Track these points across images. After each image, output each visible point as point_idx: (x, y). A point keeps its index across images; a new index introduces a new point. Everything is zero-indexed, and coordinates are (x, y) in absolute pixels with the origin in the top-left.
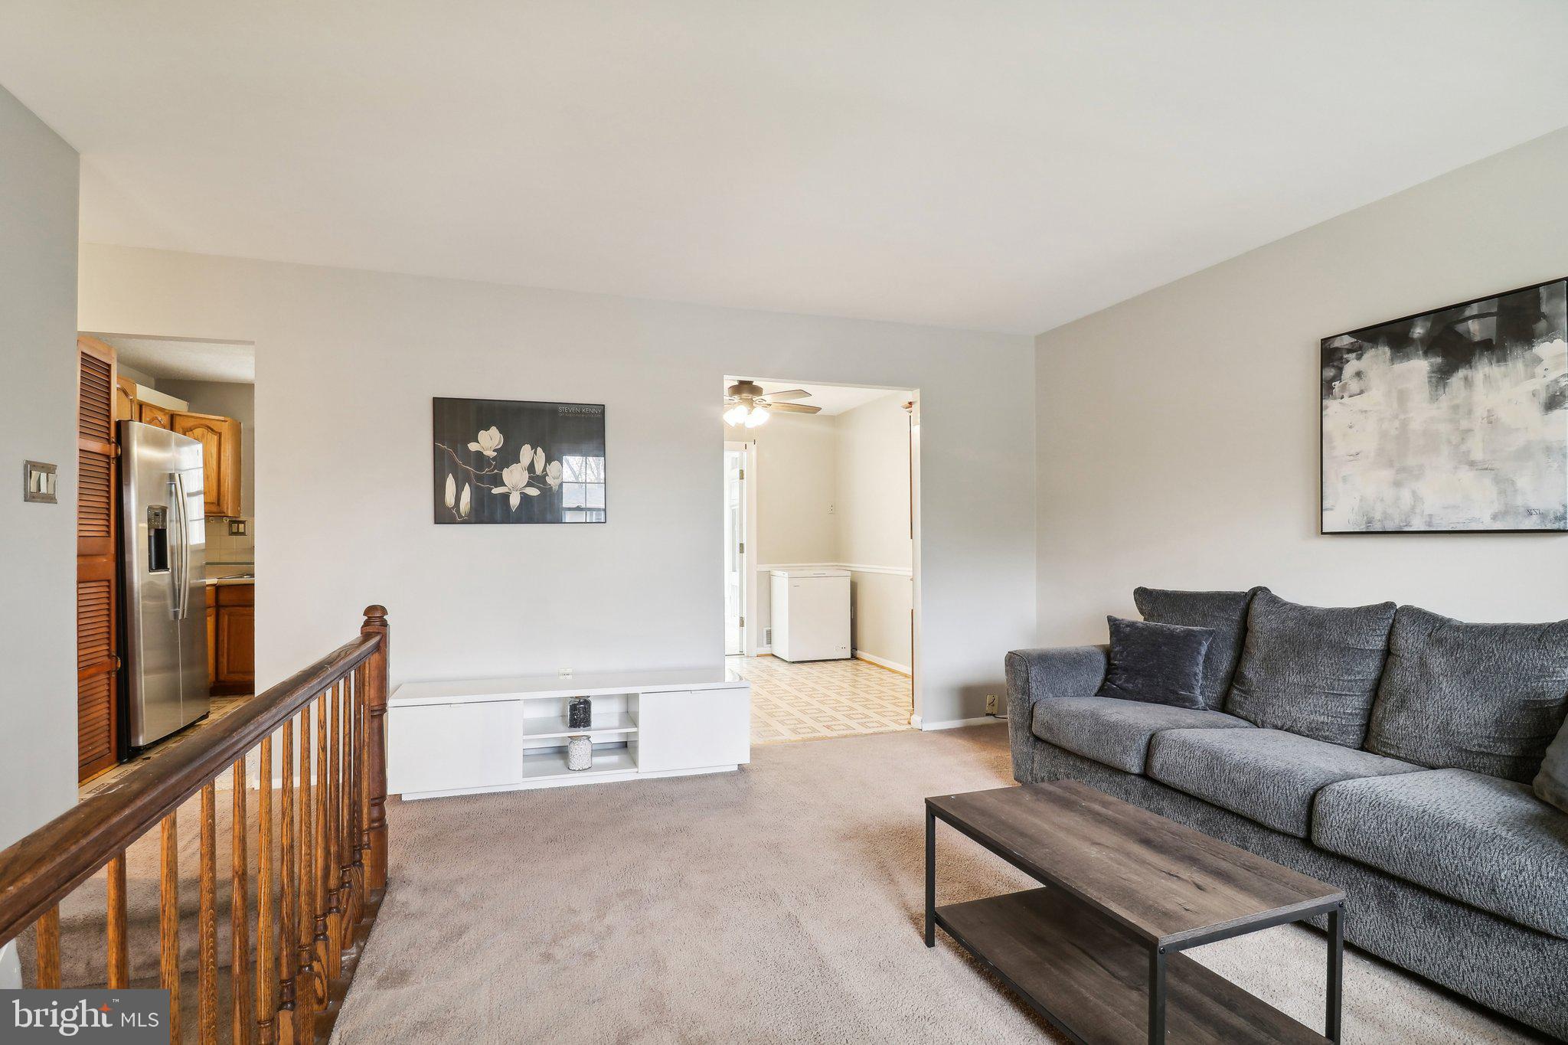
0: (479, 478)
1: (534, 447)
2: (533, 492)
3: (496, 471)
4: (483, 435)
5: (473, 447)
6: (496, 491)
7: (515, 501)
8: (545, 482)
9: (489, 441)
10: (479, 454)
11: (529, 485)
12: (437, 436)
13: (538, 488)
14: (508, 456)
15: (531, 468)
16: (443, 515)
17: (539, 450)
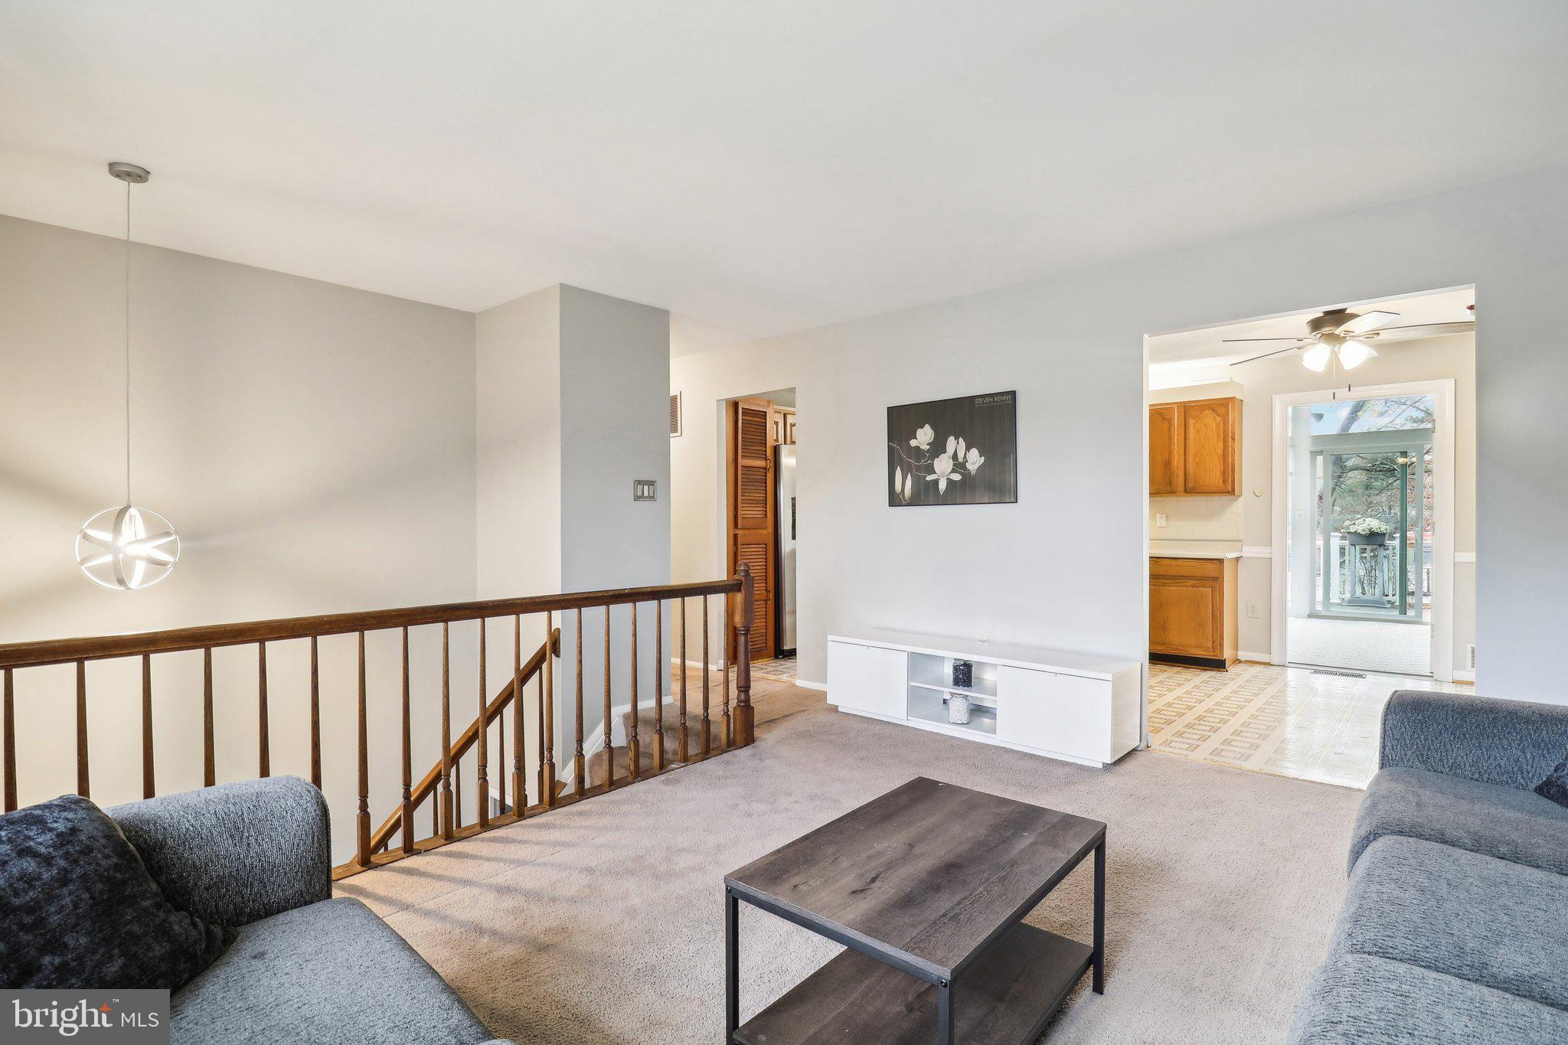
0: (918, 468)
1: (957, 438)
2: (957, 477)
3: (929, 461)
4: (920, 432)
5: (913, 443)
6: (929, 478)
7: (943, 486)
8: (965, 468)
9: (924, 436)
10: (917, 448)
11: (953, 471)
12: (890, 439)
13: (960, 473)
14: (938, 447)
15: (955, 457)
16: (895, 500)
17: (961, 439)
